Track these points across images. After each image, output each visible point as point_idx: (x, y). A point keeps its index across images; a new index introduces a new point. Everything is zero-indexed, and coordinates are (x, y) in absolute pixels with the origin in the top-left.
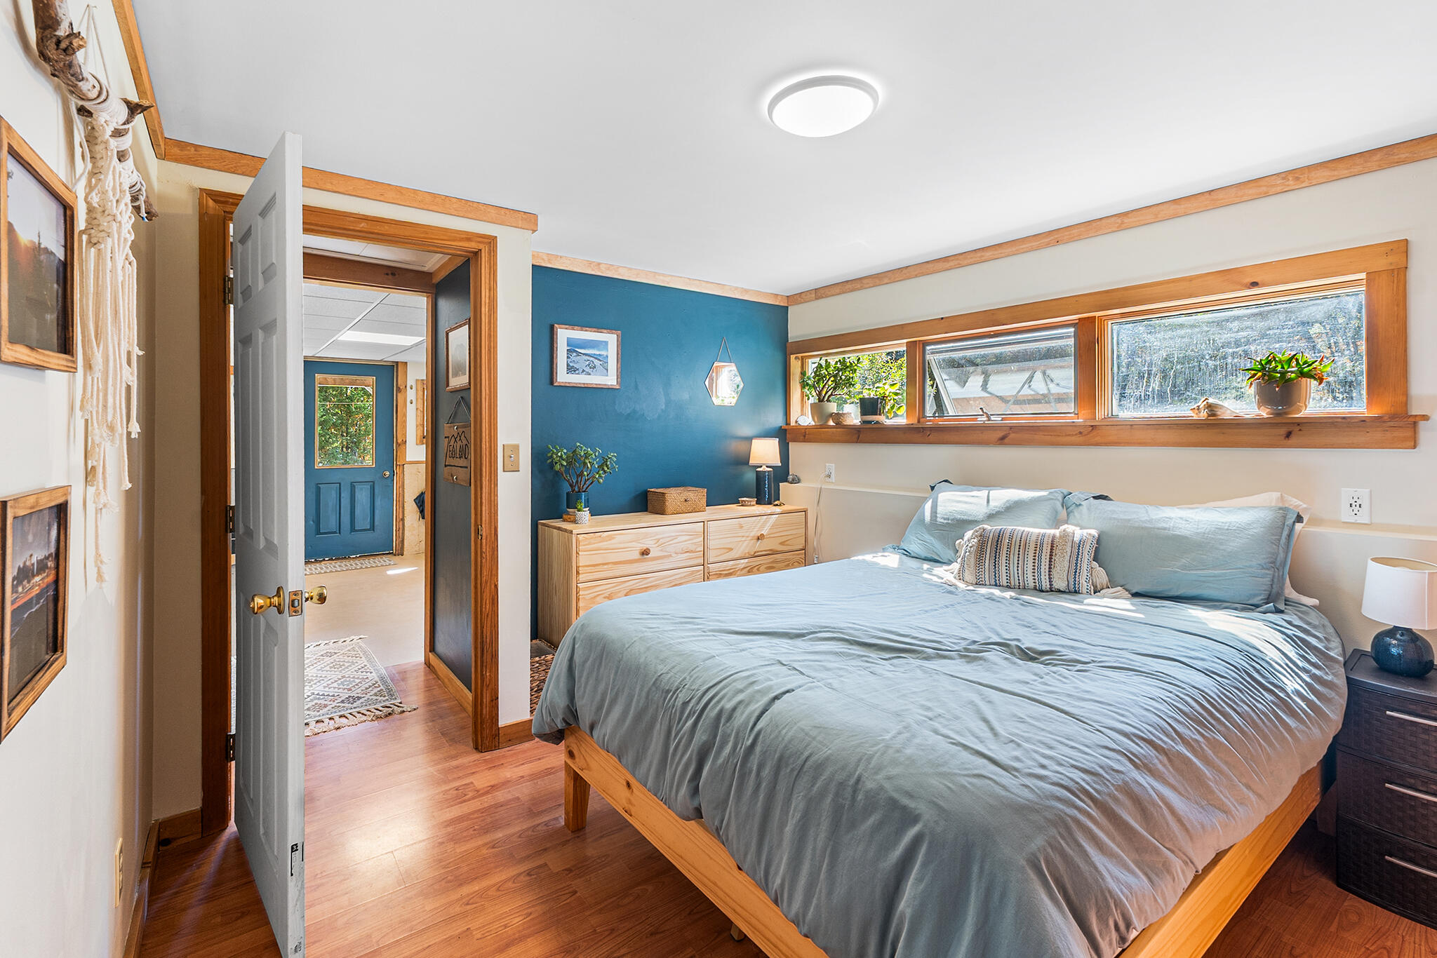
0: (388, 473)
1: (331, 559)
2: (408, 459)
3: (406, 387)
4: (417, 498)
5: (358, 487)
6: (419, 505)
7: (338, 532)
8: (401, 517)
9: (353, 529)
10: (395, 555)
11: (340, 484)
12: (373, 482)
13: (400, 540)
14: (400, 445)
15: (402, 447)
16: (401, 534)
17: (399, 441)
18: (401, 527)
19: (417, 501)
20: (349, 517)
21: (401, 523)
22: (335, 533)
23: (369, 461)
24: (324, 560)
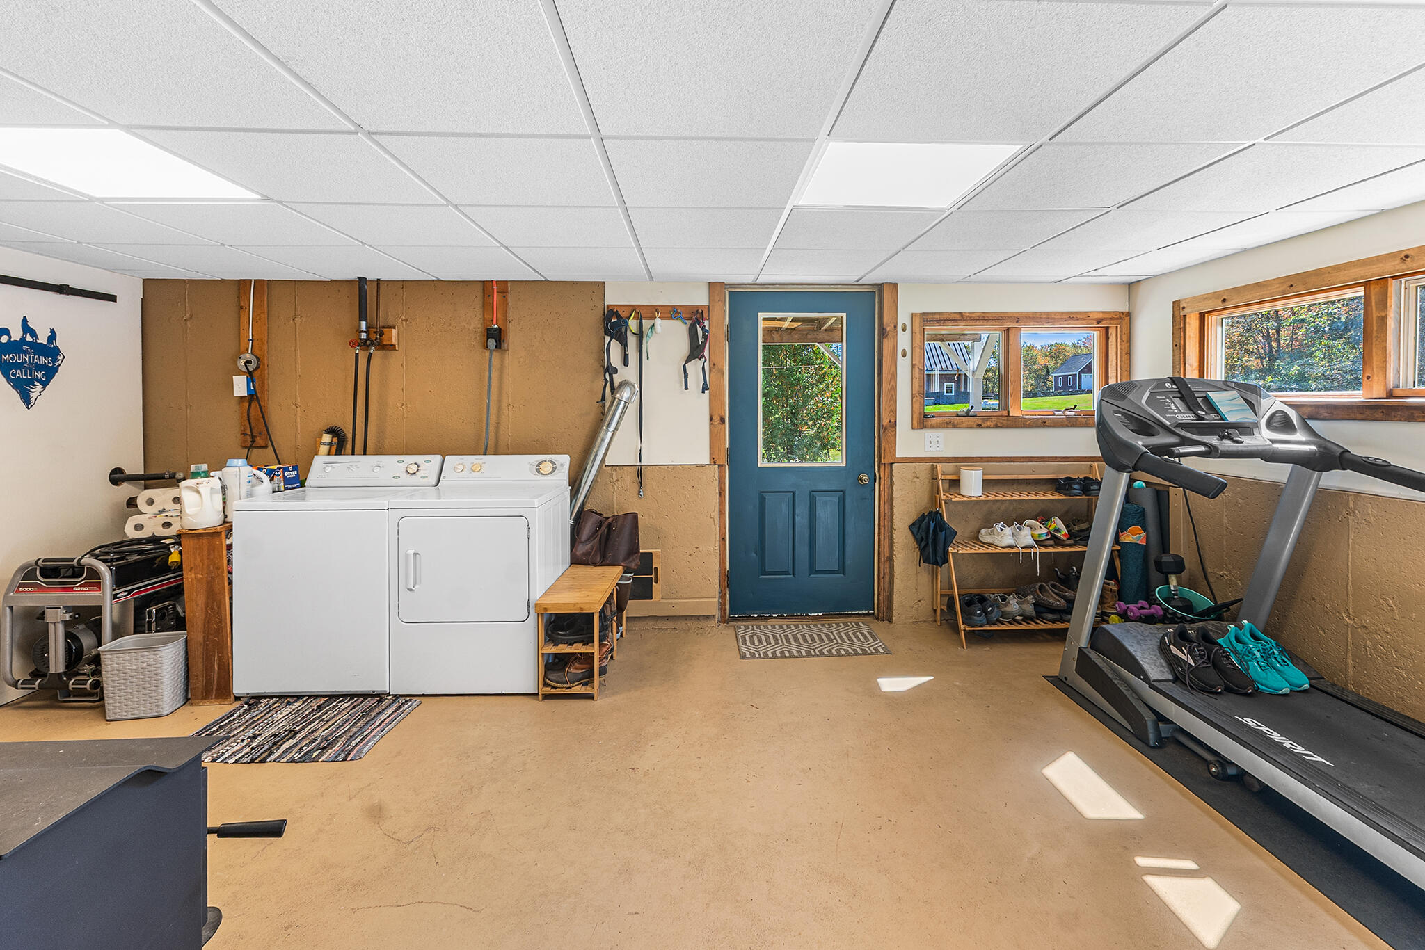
0: (866, 478)
1: (781, 617)
2: (900, 454)
3: (895, 327)
4: (913, 524)
5: (820, 499)
6: (919, 536)
7: (791, 572)
8: (887, 555)
9: (813, 570)
10: (878, 619)
11: (793, 493)
12: (844, 492)
13: (886, 594)
14: (885, 429)
15: (889, 433)
16: (887, 584)
17: (885, 422)
18: (887, 571)
19: (915, 530)
20: (806, 549)
21: (887, 566)
22: (786, 573)
23: (837, 458)
24: (771, 616)
